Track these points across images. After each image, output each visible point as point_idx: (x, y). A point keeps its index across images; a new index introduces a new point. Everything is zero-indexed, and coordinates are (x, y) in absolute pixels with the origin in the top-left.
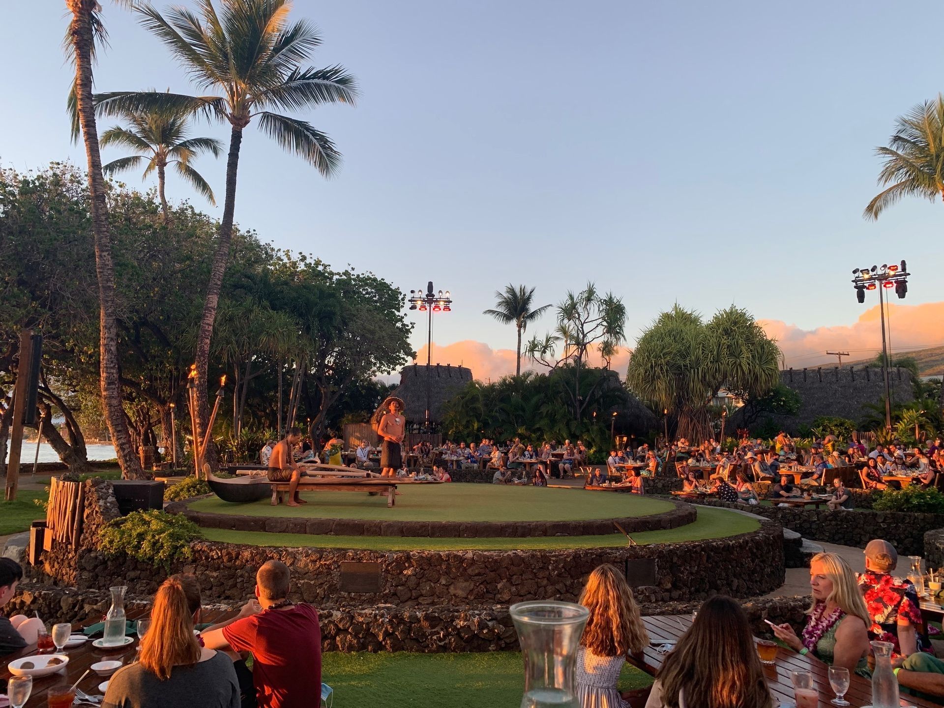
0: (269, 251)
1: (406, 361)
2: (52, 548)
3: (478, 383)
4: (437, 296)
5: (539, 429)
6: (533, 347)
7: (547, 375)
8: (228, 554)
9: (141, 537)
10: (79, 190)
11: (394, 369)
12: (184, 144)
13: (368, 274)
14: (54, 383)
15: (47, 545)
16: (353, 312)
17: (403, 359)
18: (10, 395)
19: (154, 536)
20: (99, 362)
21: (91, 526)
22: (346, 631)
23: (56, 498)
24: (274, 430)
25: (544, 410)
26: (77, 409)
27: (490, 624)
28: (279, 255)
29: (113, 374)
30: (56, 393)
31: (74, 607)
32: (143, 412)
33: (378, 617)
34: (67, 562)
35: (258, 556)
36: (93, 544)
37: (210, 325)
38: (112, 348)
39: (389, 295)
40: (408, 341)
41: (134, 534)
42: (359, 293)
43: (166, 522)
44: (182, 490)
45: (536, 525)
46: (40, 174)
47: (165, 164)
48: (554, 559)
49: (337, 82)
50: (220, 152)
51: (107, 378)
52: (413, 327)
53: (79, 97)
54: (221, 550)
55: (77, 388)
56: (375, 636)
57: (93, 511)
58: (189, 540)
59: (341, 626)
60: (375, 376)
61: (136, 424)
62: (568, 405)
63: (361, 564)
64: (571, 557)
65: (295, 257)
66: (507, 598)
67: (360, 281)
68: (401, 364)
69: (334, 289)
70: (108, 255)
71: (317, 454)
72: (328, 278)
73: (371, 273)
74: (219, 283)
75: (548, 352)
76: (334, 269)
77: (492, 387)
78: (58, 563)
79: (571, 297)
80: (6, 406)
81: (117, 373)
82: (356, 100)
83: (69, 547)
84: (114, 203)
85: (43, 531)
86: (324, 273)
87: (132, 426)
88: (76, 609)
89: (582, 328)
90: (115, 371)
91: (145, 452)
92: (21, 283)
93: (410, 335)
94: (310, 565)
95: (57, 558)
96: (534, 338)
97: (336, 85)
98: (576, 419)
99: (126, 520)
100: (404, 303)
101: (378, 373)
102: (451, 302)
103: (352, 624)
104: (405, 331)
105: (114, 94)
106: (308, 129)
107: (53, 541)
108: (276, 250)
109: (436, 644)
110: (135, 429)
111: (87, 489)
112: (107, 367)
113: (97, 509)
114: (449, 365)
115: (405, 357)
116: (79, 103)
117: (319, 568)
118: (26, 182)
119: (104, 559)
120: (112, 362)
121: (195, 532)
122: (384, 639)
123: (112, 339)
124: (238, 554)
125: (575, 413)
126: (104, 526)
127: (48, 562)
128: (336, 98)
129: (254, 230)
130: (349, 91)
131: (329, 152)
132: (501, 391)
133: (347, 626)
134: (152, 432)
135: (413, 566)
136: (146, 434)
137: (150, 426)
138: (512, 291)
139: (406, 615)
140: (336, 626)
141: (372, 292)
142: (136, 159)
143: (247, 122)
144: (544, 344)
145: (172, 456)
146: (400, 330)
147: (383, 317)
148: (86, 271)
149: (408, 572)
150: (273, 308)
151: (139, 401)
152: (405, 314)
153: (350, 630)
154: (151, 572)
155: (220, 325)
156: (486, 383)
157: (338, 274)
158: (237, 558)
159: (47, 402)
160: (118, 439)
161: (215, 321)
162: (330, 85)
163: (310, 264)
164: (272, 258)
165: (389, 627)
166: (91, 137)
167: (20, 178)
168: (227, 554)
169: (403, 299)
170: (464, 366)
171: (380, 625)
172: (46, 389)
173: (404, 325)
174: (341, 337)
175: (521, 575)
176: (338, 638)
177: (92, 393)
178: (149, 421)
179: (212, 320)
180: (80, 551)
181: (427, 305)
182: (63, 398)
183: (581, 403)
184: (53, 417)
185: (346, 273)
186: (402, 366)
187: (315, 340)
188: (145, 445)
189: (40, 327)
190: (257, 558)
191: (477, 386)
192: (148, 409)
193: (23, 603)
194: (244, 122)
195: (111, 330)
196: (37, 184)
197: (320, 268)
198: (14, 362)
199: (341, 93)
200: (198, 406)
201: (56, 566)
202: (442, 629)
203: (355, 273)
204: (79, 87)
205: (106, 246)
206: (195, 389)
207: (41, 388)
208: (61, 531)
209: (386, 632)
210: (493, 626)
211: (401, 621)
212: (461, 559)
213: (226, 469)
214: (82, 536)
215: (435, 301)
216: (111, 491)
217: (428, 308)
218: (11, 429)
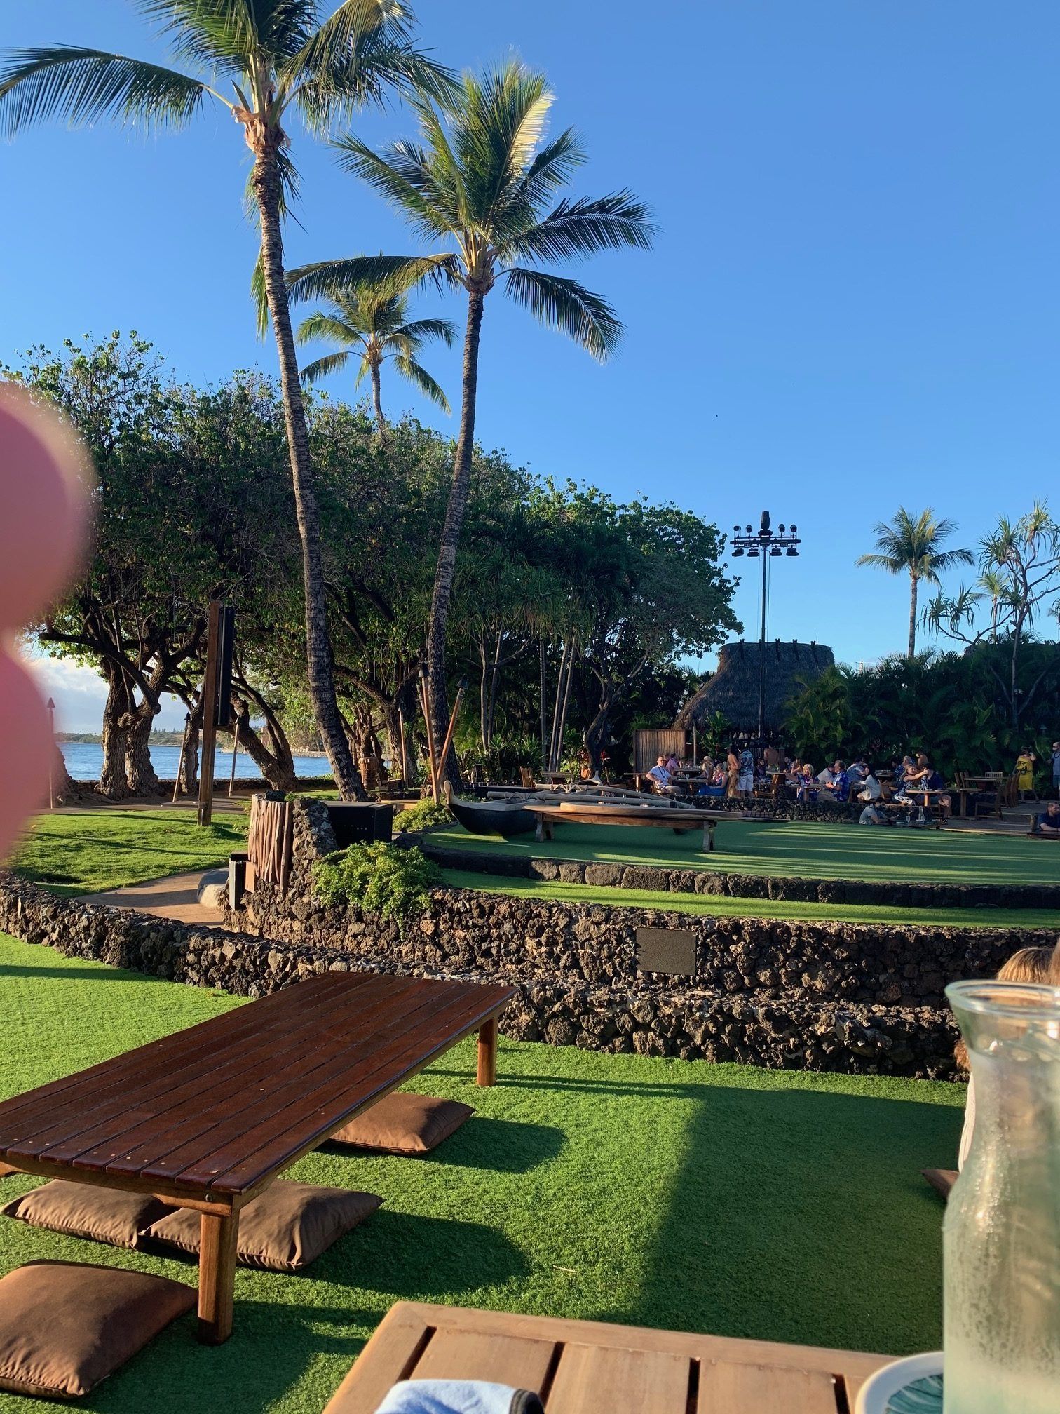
0: (524, 478)
1: (727, 637)
2: (256, 889)
3: (844, 669)
4: (776, 533)
5: (948, 742)
6: (936, 611)
7: (961, 654)
8: (480, 906)
9: (364, 878)
10: (271, 406)
11: (707, 649)
12: (405, 331)
13: (668, 505)
14: (251, 674)
15: (250, 885)
16: (646, 565)
17: (723, 633)
18: (199, 689)
19: (380, 878)
20: (305, 643)
21: (302, 861)
22: (646, 1027)
23: (258, 823)
24: (536, 737)
25: (955, 711)
26: (280, 706)
27: (868, 1033)
28: (537, 484)
29: (323, 657)
30: (253, 686)
31: (285, 966)
32: (362, 712)
33: (694, 1010)
34: (274, 907)
35: (520, 912)
36: (306, 886)
37: (447, 589)
38: (321, 623)
39: (700, 535)
40: (730, 605)
41: (356, 873)
42: (654, 534)
43: (398, 859)
44: (415, 818)
45: (943, 889)
46: (221, 388)
47: (380, 361)
48: (974, 942)
49: (623, 215)
50: (454, 340)
51: (316, 663)
52: (737, 584)
53: (267, 272)
54: (469, 900)
55: (279, 680)
56: (689, 1038)
57: (303, 842)
58: (427, 885)
59: (639, 1018)
60: (680, 660)
61: (355, 728)
62: (997, 703)
63: (666, 932)
64: (1003, 941)
65: (562, 486)
66: (896, 998)
67: (654, 516)
68: (719, 642)
69: (616, 530)
70: (311, 493)
71: (597, 772)
72: (608, 514)
73: (671, 503)
74: (457, 528)
75: (963, 618)
76: (615, 500)
77: (866, 676)
78: (264, 909)
79: (1006, 526)
80: (194, 703)
81: (328, 657)
82: (653, 240)
83: (276, 888)
84: (316, 421)
85: (244, 866)
86: (602, 508)
87: (350, 731)
88: (287, 969)
89: (1024, 576)
90: (325, 654)
91: (368, 765)
92: (205, 537)
93: (732, 596)
94: (592, 928)
95: (263, 902)
96: (940, 595)
97: (621, 219)
98: (1010, 726)
99: (343, 856)
100: (723, 548)
101: (684, 656)
102: (799, 541)
103: (655, 1016)
104: (725, 592)
105: (311, 269)
106: (576, 290)
107: (257, 879)
108: (534, 476)
109: (783, 1056)
110: (353, 735)
111: (295, 812)
112: (315, 650)
113: (309, 839)
114: (795, 641)
115: (725, 630)
116: (267, 281)
117: (605, 933)
118: (205, 400)
119: (319, 906)
120: (321, 642)
121: (434, 874)
122: (704, 1043)
123: (320, 611)
124: (492, 908)
125: (1010, 715)
126: (318, 861)
127: (251, 906)
128: (621, 240)
129: (503, 450)
130: (641, 228)
131: (606, 323)
132: (880, 682)
133: (648, 1019)
134: (375, 739)
135: (744, 940)
136: (368, 743)
137: (372, 732)
138: (904, 519)
139: (736, 1010)
140: (632, 1017)
141: (674, 533)
142: (341, 357)
143: (489, 287)
144: (957, 605)
145: (402, 771)
146: (718, 589)
147: (690, 570)
148: (284, 519)
149: (736, 949)
150: (531, 563)
151: (358, 696)
152: (725, 565)
153: (653, 1025)
154: (378, 927)
155: (460, 589)
156: (856, 669)
157: (623, 507)
158: (491, 913)
159: (243, 697)
160: (332, 746)
161: (453, 581)
162: (612, 221)
163: (583, 495)
164: (528, 489)
165: (710, 1026)
166: (285, 328)
167: (199, 395)
168: (477, 907)
169: (722, 542)
170: (820, 643)
171: (697, 1021)
172: (242, 681)
173: (723, 581)
174: (627, 602)
175: (919, 964)
176: (635, 1036)
177: (297, 685)
178: (371, 723)
179: (448, 581)
180: (290, 894)
181: (760, 549)
182: (263, 693)
183: (1020, 699)
184: (251, 718)
185: (636, 506)
186: (721, 645)
187: (591, 608)
188: (366, 755)
189: (231, 596)
190: (518, 914)
191: (842, 673)
192: (369, 708)
193: (223, 957)
194: (485, 285)
195: (319, 597)
196: (219, 402)
197: (597, 500)
198: (202, 644)
199: (630, 233)
200: (434, 702)
201: (262, 912)
202: (793, 1036)
203: (648, 504)
204: (265, 259)
205: (308, 481)
206: (429, 679)
207: (235, 679)
208: (266, 865)
209: (707, 1032)
210: (874, 1038)
211: (729, 1017)
212: (819, 934)
213: (473, 791)
214: (291, 875)
215: (773, 542)
216: (325, 815)
217: (761, 552)
218: (201, 732)
